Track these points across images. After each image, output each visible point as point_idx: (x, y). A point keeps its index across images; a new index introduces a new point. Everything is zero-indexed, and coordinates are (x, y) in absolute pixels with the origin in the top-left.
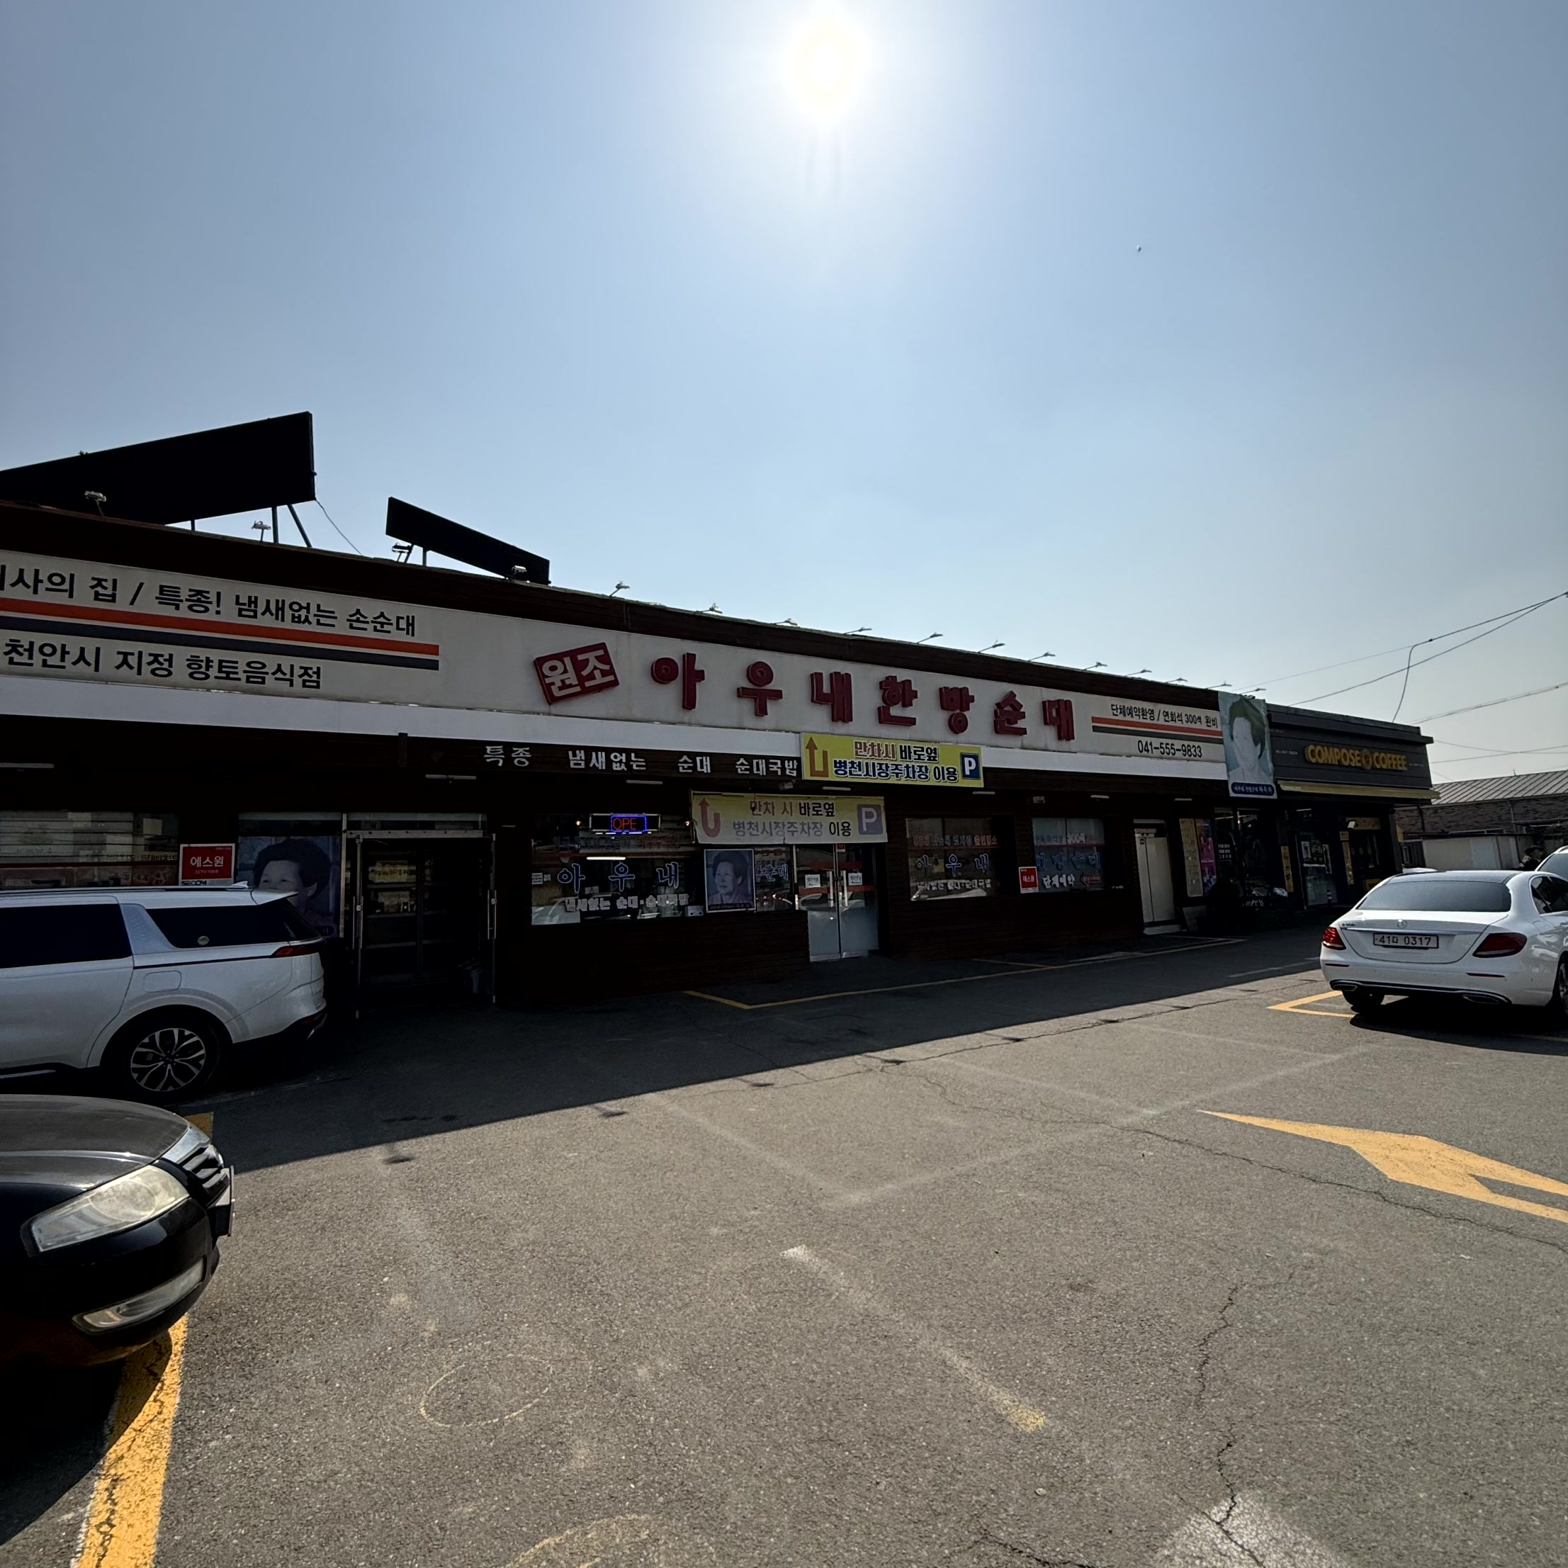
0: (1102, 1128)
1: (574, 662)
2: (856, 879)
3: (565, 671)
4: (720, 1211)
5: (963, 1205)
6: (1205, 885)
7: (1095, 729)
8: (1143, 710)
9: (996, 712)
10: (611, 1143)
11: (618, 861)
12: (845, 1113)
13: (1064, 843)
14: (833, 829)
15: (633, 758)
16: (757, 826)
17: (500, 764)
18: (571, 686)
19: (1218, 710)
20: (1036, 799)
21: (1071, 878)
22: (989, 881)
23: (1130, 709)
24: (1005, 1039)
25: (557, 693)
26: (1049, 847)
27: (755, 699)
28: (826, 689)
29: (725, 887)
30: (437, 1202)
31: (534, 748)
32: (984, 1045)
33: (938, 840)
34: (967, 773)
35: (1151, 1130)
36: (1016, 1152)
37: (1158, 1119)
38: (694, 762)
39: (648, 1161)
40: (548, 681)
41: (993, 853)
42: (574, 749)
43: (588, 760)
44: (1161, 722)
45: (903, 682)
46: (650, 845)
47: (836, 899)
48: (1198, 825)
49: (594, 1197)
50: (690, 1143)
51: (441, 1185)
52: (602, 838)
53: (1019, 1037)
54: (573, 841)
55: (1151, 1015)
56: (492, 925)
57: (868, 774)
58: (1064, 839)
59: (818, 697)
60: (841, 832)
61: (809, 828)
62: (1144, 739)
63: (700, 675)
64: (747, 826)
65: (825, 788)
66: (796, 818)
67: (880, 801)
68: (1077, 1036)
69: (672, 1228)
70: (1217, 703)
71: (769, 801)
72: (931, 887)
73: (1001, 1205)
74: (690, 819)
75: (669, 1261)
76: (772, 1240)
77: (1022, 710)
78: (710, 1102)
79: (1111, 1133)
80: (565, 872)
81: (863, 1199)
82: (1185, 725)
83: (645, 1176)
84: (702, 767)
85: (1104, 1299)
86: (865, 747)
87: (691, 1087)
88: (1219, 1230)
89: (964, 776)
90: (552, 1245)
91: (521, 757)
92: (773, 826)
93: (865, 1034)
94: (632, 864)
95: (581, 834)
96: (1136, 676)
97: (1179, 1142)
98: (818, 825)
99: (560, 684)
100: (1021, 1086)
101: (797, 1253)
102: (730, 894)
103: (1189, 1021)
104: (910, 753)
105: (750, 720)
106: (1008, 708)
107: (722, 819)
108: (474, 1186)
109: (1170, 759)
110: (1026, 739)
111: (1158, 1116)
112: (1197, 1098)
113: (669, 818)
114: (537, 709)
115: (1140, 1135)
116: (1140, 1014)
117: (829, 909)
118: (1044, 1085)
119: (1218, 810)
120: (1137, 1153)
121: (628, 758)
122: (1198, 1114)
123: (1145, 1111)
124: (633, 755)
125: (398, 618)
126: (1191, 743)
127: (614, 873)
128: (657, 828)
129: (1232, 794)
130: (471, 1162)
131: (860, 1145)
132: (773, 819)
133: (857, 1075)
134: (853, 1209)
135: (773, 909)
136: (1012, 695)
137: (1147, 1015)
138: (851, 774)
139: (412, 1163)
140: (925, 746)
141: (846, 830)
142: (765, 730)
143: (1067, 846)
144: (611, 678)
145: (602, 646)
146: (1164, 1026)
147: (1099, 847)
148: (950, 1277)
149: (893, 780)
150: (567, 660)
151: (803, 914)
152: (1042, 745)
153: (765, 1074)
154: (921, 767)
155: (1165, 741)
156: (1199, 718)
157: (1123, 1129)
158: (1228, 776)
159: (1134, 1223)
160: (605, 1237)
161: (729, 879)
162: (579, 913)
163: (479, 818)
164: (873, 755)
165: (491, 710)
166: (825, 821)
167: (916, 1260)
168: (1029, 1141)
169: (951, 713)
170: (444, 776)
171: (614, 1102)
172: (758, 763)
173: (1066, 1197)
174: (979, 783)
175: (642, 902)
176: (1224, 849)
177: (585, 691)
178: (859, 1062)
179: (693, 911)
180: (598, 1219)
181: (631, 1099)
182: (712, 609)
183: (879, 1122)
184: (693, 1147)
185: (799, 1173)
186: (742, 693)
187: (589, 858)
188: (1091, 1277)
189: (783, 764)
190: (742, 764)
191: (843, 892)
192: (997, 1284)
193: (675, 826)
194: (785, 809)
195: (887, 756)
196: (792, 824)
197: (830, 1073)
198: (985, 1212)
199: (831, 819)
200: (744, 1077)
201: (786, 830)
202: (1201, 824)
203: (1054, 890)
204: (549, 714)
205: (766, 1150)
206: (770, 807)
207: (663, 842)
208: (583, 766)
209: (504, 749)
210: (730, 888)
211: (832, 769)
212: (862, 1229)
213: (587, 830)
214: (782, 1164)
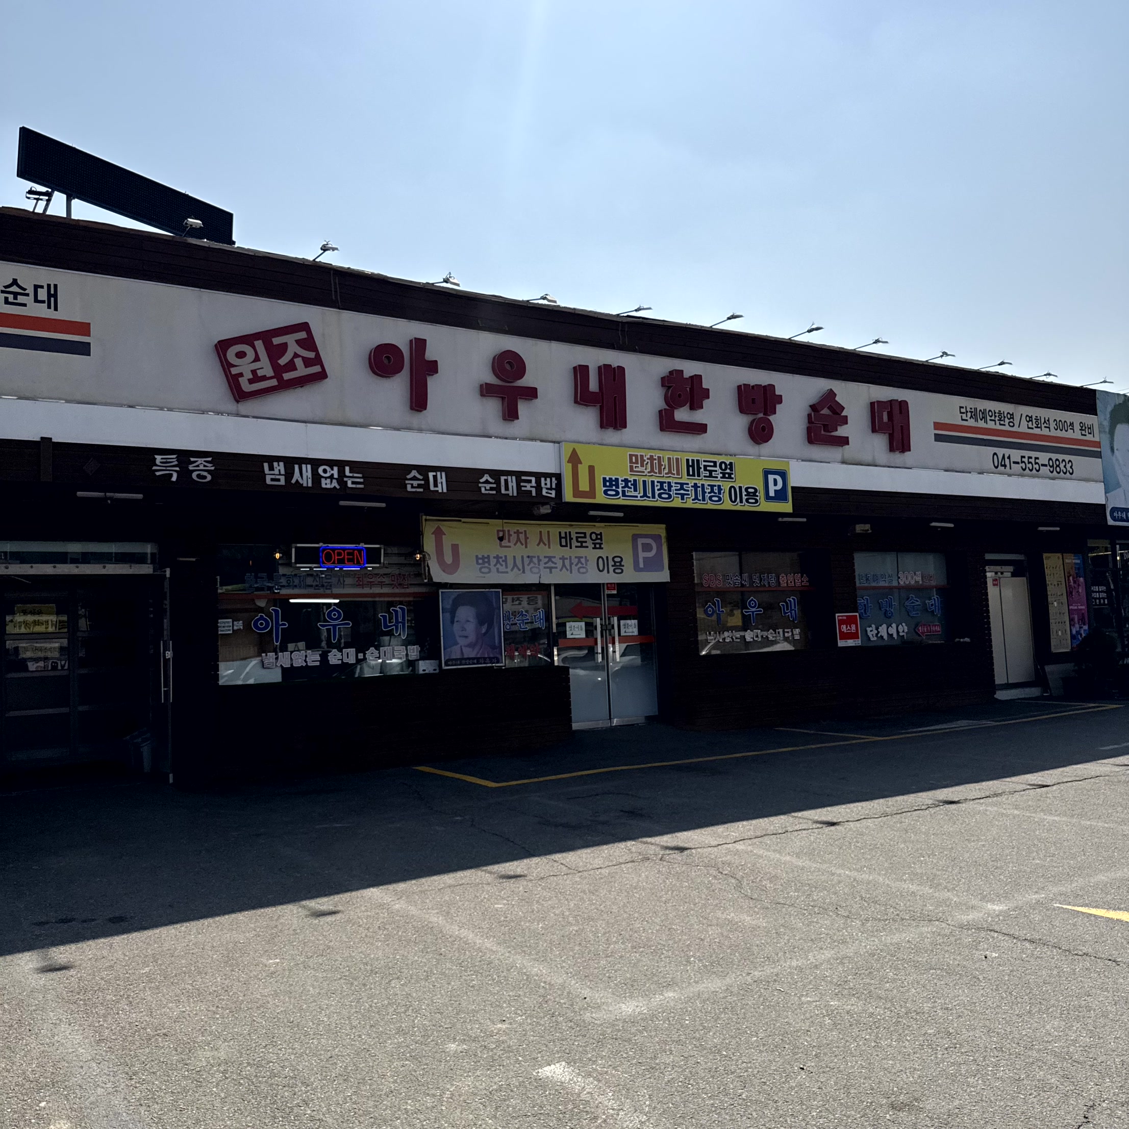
0: (935, 927)
1: (269, 347)
2: (631, 627)
3: (257, 359)
4: (459, 1026)
5: (762, 1015)
6: (1073, 637)
7: (938, 438)
8: (1000, 412)
9: (809, 416)
10: (321, 947)
11: (329, 605)
12: (615, 909)
13: (895, 584)
14: (602, 564)
15: (347, 473)
16: (505, 561)
17: (174, 478)
18: (264, 378)
19: (1096, 414)
20: (859, 528)
21: (904, 629)
22: (797, 631)
23: (984, 412)
24: (817, 822)
25: (246, 387)
26: (874, 588)
27: (503, 398)
28: (593, 386)
29: (466, 637)
30: (105, 1016)
31: (217, 457)
32: (790, 829)
33: (735, 581)
34: (772, 494)
35: (996, 928)
36: (828, 954)
37: (1006, 915)
38: (426, 479)
39: (369, 968)
40: (234, 371)
41: (804, 596)
42: (271, 459)
43: (289, 474)
44: (1023, 429)
45: (692, 377)
46: (371, 584)
47: (605, 651)
48: (1067, 561)
49: (301, 1009)
50: (421, 947)
51: (108, 997)
52: (310, 574)
53: (835, 820)
54: (270, 578)
55: (1001, 794)
56: (167, 685)
57: (645, 495)
58: (895, 578)
59: (583, 397)
60: (611, 569)
61: (571, 564)
62: (1001, 452)
63: (433, 367)
64: (493, 561)
65: (592, 513)
66: (557, 551)
67: (660, 529)
68: (907, 819)
69: (399, 1045)
70: (1095, 404)
71: (522, 529)
72: (724, 639)
73: (808, 1015)
74: (421, 552)
75: (395, 1082)
76: (524, 1056)
77: (844, 414)
78: (447, 898)
79: (947, 932)
80: (262, 617)
81: (638, 1010)
82: (1053, 433)
83: (364, 985)
84: (436, 485)
85: (931, 1119)
86: (643, 461)
87: (423, 880)
88: (1075, 1041)
89: (768, 498)
90: (249, 1064)
91: (201, 469)
92: (526, 561)
93: (641, 815)
94: (349, 608)
95: (282, 570)
96: (993, 370)
97: (1031, 941)
98: (583, 560)
99: (251, 376)
100: (836, 878)
101: (556, 1071)
102: (471, 646)
103: (1049, 801)
104: (699, 468)
105: (496, 424)
106: (825, 411)
107: (461, 551)
108: (149, 998)
109: (1033, 476)
110: (848, 451)
111: (1005, 912)
112: (1055, 890)
113: (395, 550)
114: (222, 407)
115: (983, 934)
116: (987, 794)
117: (597, 668)
118: (865, 877)
119: (1091, 543)
120: (978, 955)
121: (341, 473)
122: (1054, 909)
123: (990, 906)
124: (347, 469)
125: (36, 287)
126: (1061, 457)
127: (325, 621)
128: (380, 563)
129: (1111, 522)
130: (147, 969)
131: (633, 947)
132: (526, 552)
133: (630, 865)
134: (625, 1021)
135: (526, 664)
136: (831, 394)
137: (996, 795)
138: (624, 495)
139: (72, 972)
140: (719, 459)
141: (618, 566)
142: (515, 439)
143: (899, 588)
144: (317, 369)
145: (305, 327)
146: (1017, 807)
147: (940, 590)
148: (744, 1096)
149: (677, 503)
150: (259, 344)
151: (563, 672)
152: (868, 458)
153: (515, 863)
154: (712, 486)
155: (1027, 453)
156: (1072, 424)
157: (961, 927)
158: (1107, 498)
159: (971, 1034)
160: (315, 1055)
161: (471, 628)
162: (279, 671)
163: (148, 549)
164: (652, 470)
165: (161, 409)
166: (591, 554)
167: (702, 1079)
168: (844, 942)
169: (751, 418)
170: (101, 494)
171: (325, 899)
172: (506, 481)
173: (889, 1005)
174: (786, 507)
175: (361, 656)
176: (1099, 592)
177: (284, 386)
178: (633, 849)
179: (425, 667)
180: (306, 1034)
181: (346, 896)
182: (446, 281)
183: (658, 920)
184: (424, 951)
185: (558, 980)
186: (486, 391)
187: (292, 601)
188: (916, 1095)
189: (538, 482)
190: (487, 482)
191: (614, 643)
192: (802, 1104)
193: (402, 560)
194: (541, 540)
195: (670, 472)
196: (550, 558)
197: (598, 862)
198: (788, 1023)
199: (599, 553)
200: (490, 868)
201: (541, 567)
202: (1072, 560)
203: (881, 643)
204: (238, 415)
205: (516, 953)
206: (522, 536)
207: (386, 580)
208: (282, 482)
209: (178, 459)
210: (472, 638)
211: (600, 488)
212: (636, 1044)
213: (289, 564)
214: (536, 969)
